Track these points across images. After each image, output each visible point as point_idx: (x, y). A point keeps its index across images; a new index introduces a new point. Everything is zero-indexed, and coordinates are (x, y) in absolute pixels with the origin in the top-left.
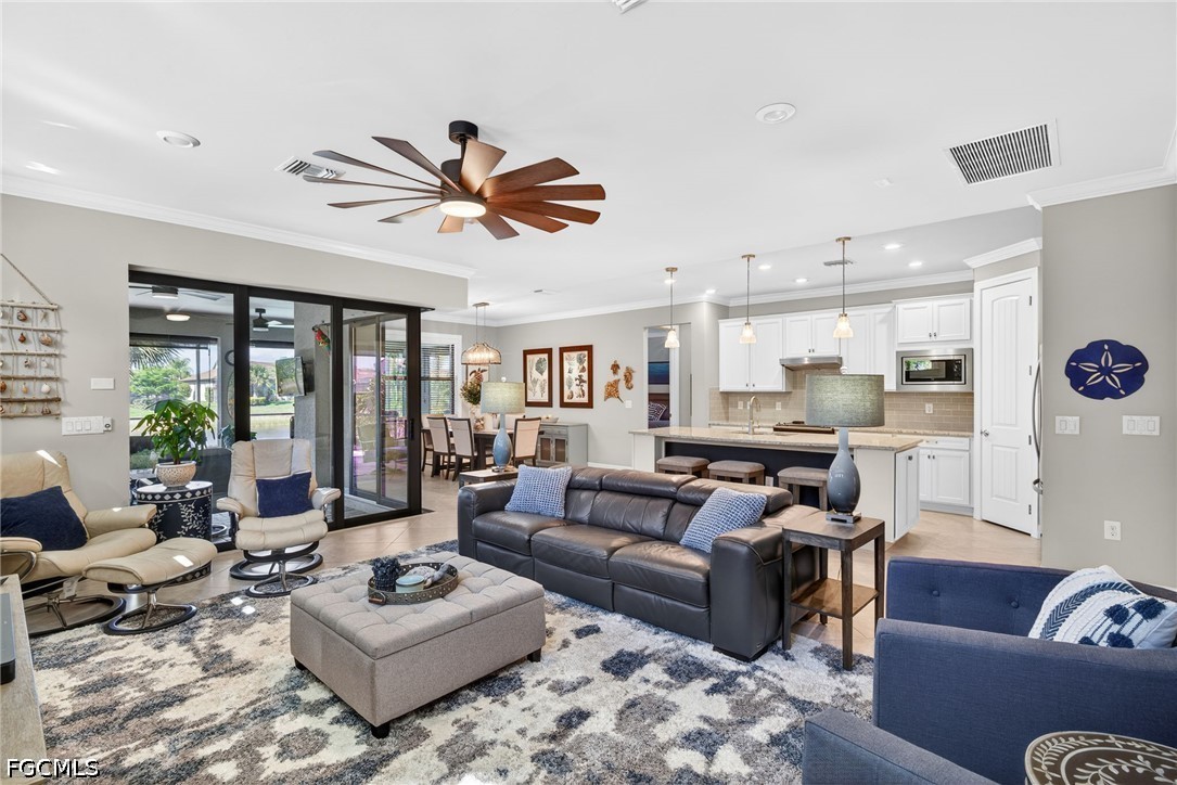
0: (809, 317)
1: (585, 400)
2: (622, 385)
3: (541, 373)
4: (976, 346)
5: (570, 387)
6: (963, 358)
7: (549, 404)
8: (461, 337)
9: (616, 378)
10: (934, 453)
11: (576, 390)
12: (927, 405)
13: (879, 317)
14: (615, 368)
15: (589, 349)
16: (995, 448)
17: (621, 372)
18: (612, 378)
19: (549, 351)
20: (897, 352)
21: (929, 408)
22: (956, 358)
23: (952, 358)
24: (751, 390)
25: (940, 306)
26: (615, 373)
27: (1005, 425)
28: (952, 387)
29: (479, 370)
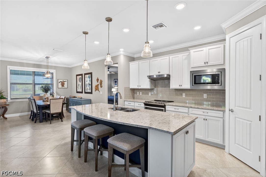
0: (158, 59)
1: (90, 91)
2: (99, 86)
3: (80, 82)
4: (227, 67)
5: (87, 86)
6: (220, 73)
7: (82, 92)
8: (55, 70)
9: (98, 83)
10: (207, 118)
11: (88, 87)
12: (204, 95)
13: (184, 57)
14: (98, 80)
15: (91, 73)
16: (237, 119)
17: (99, 81)
18: (97, 84)
19: (82, 75)
20: (191, 72)
21: (205, 96)
22: (217, 73)
23: (215, 73)
24: (139, 88)
25: (209, 49)
26: (98, 82)
27: (243, 107)
28: (216, 87)
29: (63, 81)
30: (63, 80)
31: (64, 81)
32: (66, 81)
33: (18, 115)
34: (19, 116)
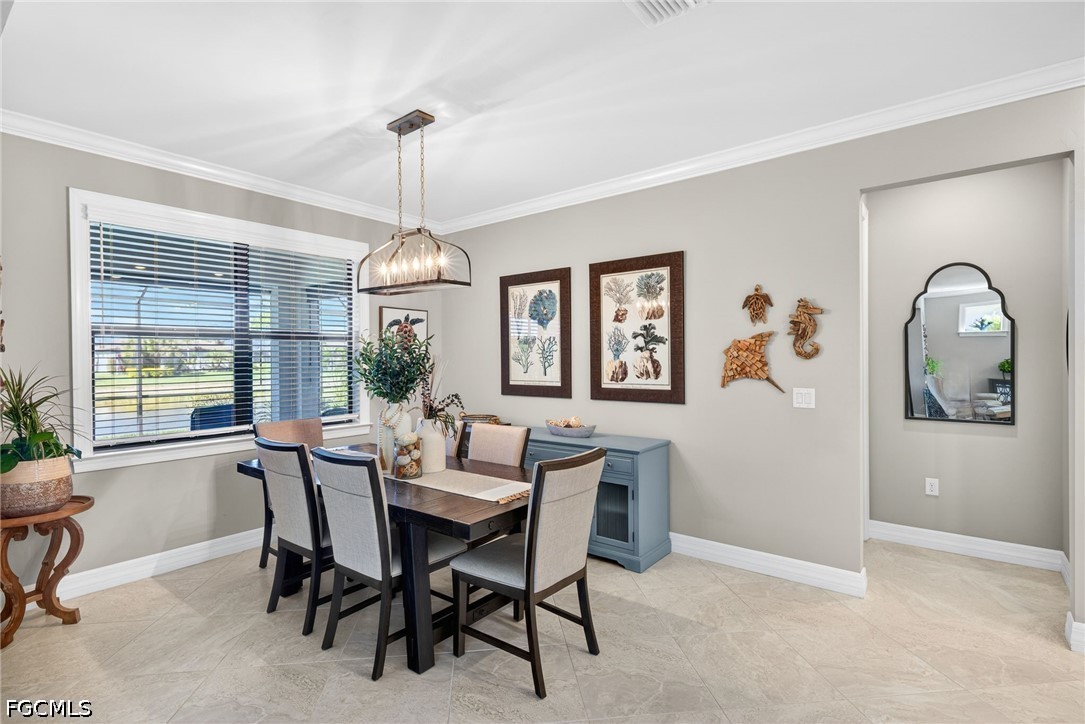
1: (662, 384)
2: (780, 347)
3: (544, 324)
5: (618, 351)
7: (564, 391)
8: (367, 246)
9: (761, 328)
11: (635, 360)
15: (675, 262)
17: (780, 312)
19: (563, 276)
29: (407, 319)
30: (406, 312)
31: (413, 315)
32: (421, 321)
33: (143, 568)
34: (152, 577)
